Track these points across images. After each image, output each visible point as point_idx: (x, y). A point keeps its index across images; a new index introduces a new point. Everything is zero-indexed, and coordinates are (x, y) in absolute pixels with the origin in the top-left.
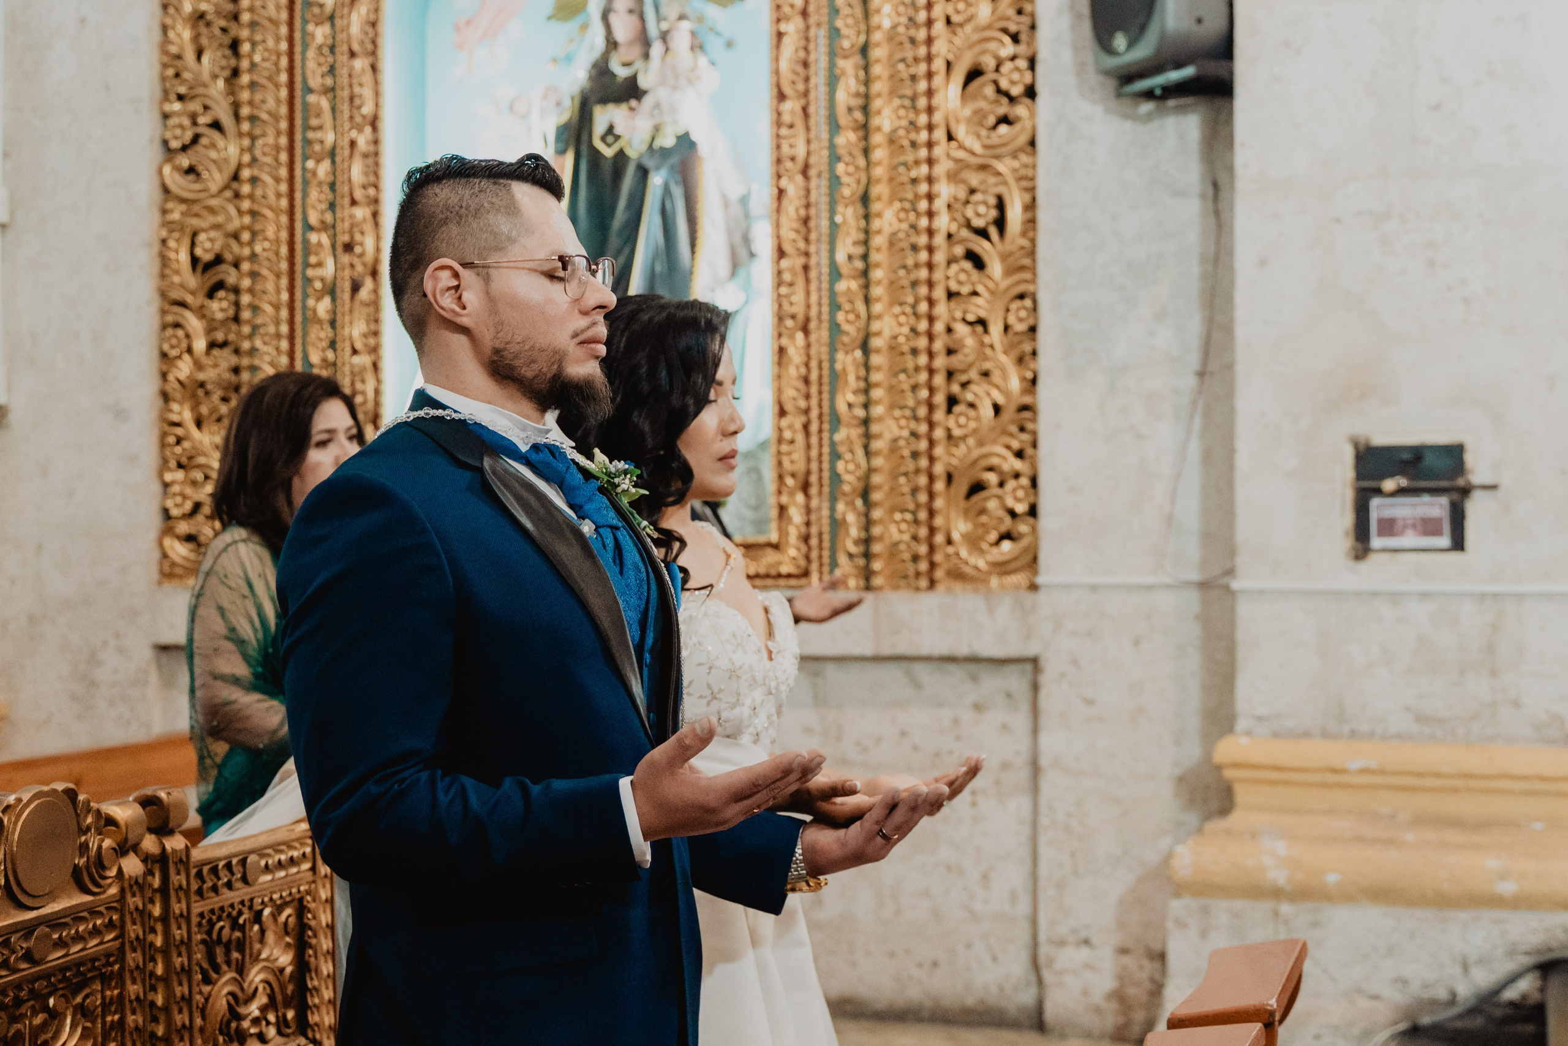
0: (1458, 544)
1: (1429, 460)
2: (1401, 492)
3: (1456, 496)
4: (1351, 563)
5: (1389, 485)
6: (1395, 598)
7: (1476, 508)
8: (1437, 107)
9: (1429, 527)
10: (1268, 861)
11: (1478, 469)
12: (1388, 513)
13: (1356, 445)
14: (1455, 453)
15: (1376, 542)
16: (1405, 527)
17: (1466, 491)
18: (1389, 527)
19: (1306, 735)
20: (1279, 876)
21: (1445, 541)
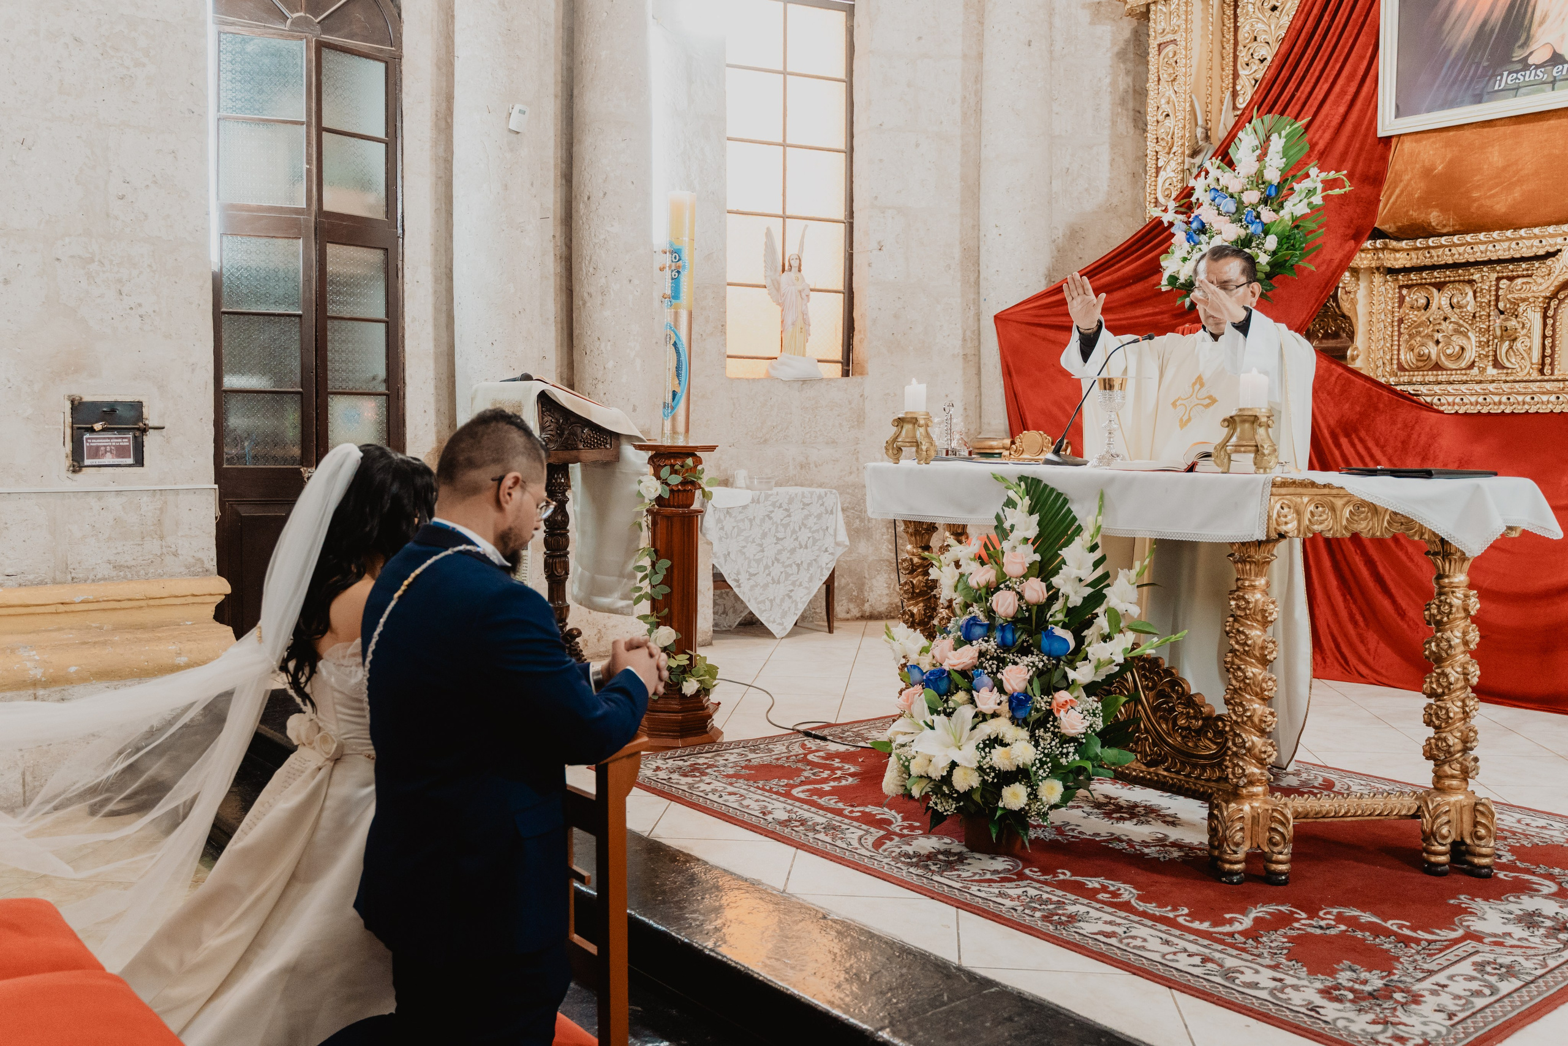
0: (139, 462)
1: (120, 411)
2: (103, 430)
3: (138, 434)
4: (70, 475)
5: (98, 426)
6: (100, 494)
7: (150, 441)
8: (122, 198)
9: (121, 451)
10: (29, 665)
11: (151, 416)
12: (95, 443)
13: (72, 402)
14: (137, 407)
15: (87, 462)
16: (106, 452)
17: (144, 431)
18: (96, 452)
19: (42, 583)
20: (38, 673)
21: (130, 461)
